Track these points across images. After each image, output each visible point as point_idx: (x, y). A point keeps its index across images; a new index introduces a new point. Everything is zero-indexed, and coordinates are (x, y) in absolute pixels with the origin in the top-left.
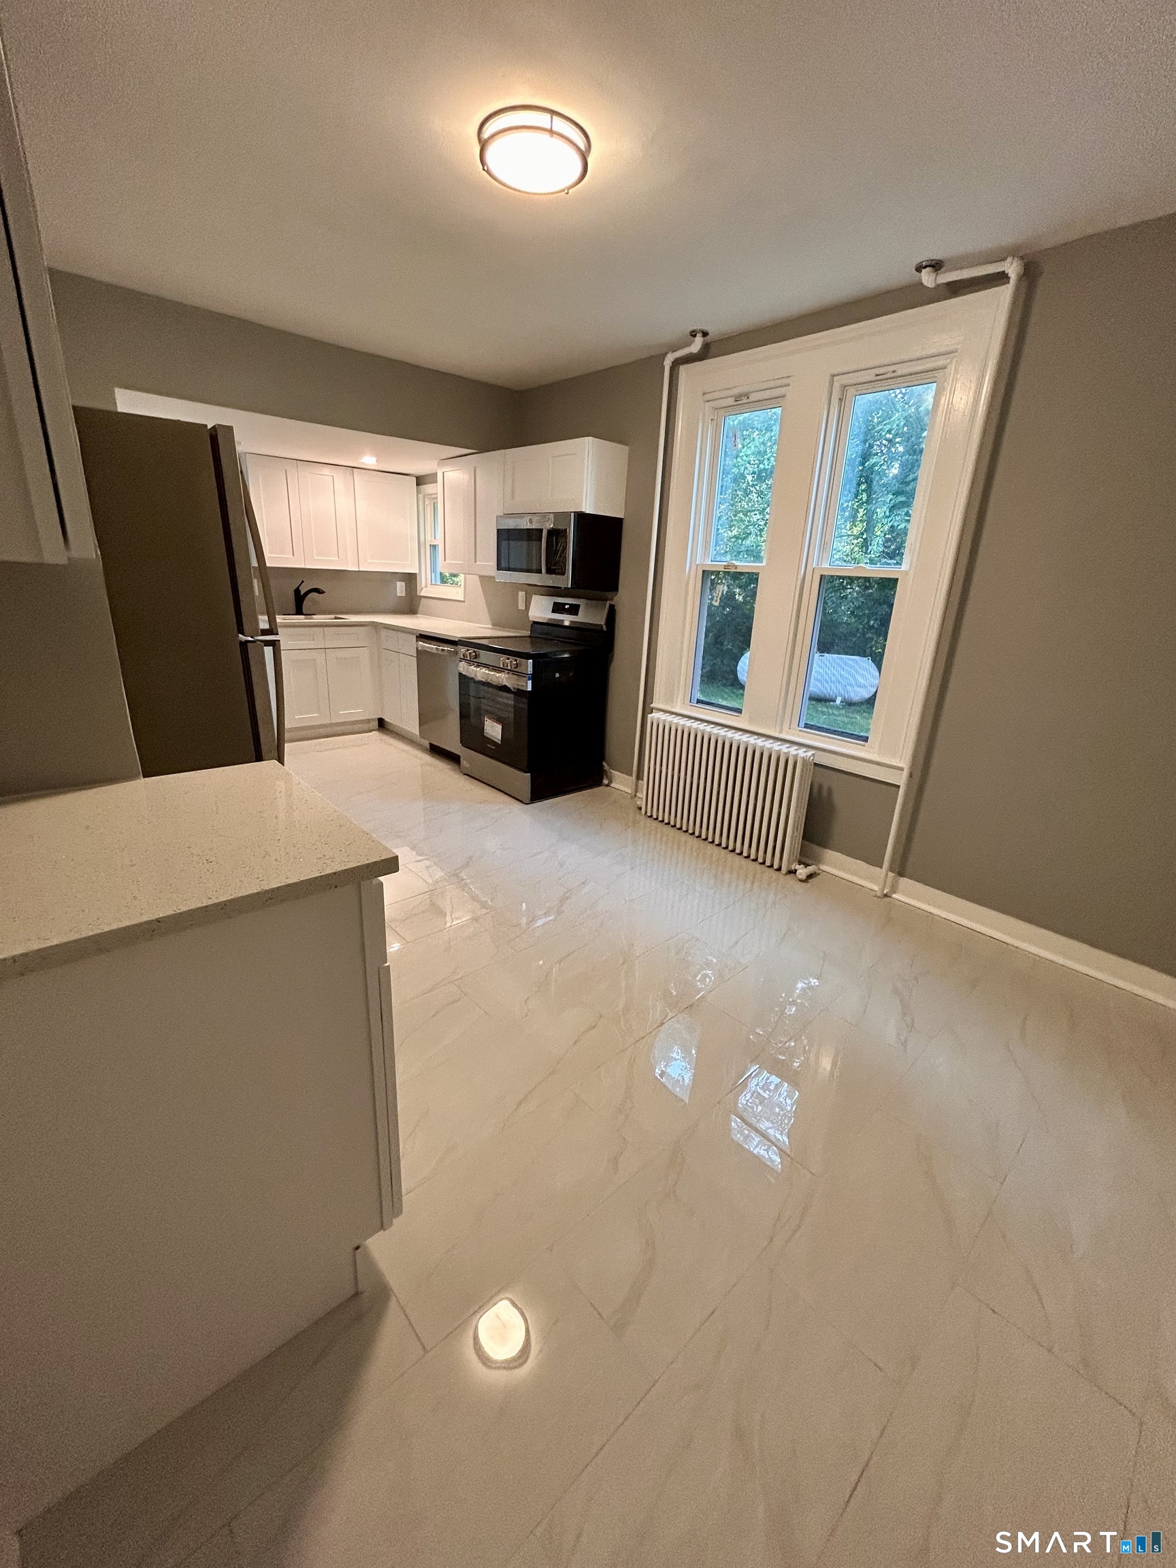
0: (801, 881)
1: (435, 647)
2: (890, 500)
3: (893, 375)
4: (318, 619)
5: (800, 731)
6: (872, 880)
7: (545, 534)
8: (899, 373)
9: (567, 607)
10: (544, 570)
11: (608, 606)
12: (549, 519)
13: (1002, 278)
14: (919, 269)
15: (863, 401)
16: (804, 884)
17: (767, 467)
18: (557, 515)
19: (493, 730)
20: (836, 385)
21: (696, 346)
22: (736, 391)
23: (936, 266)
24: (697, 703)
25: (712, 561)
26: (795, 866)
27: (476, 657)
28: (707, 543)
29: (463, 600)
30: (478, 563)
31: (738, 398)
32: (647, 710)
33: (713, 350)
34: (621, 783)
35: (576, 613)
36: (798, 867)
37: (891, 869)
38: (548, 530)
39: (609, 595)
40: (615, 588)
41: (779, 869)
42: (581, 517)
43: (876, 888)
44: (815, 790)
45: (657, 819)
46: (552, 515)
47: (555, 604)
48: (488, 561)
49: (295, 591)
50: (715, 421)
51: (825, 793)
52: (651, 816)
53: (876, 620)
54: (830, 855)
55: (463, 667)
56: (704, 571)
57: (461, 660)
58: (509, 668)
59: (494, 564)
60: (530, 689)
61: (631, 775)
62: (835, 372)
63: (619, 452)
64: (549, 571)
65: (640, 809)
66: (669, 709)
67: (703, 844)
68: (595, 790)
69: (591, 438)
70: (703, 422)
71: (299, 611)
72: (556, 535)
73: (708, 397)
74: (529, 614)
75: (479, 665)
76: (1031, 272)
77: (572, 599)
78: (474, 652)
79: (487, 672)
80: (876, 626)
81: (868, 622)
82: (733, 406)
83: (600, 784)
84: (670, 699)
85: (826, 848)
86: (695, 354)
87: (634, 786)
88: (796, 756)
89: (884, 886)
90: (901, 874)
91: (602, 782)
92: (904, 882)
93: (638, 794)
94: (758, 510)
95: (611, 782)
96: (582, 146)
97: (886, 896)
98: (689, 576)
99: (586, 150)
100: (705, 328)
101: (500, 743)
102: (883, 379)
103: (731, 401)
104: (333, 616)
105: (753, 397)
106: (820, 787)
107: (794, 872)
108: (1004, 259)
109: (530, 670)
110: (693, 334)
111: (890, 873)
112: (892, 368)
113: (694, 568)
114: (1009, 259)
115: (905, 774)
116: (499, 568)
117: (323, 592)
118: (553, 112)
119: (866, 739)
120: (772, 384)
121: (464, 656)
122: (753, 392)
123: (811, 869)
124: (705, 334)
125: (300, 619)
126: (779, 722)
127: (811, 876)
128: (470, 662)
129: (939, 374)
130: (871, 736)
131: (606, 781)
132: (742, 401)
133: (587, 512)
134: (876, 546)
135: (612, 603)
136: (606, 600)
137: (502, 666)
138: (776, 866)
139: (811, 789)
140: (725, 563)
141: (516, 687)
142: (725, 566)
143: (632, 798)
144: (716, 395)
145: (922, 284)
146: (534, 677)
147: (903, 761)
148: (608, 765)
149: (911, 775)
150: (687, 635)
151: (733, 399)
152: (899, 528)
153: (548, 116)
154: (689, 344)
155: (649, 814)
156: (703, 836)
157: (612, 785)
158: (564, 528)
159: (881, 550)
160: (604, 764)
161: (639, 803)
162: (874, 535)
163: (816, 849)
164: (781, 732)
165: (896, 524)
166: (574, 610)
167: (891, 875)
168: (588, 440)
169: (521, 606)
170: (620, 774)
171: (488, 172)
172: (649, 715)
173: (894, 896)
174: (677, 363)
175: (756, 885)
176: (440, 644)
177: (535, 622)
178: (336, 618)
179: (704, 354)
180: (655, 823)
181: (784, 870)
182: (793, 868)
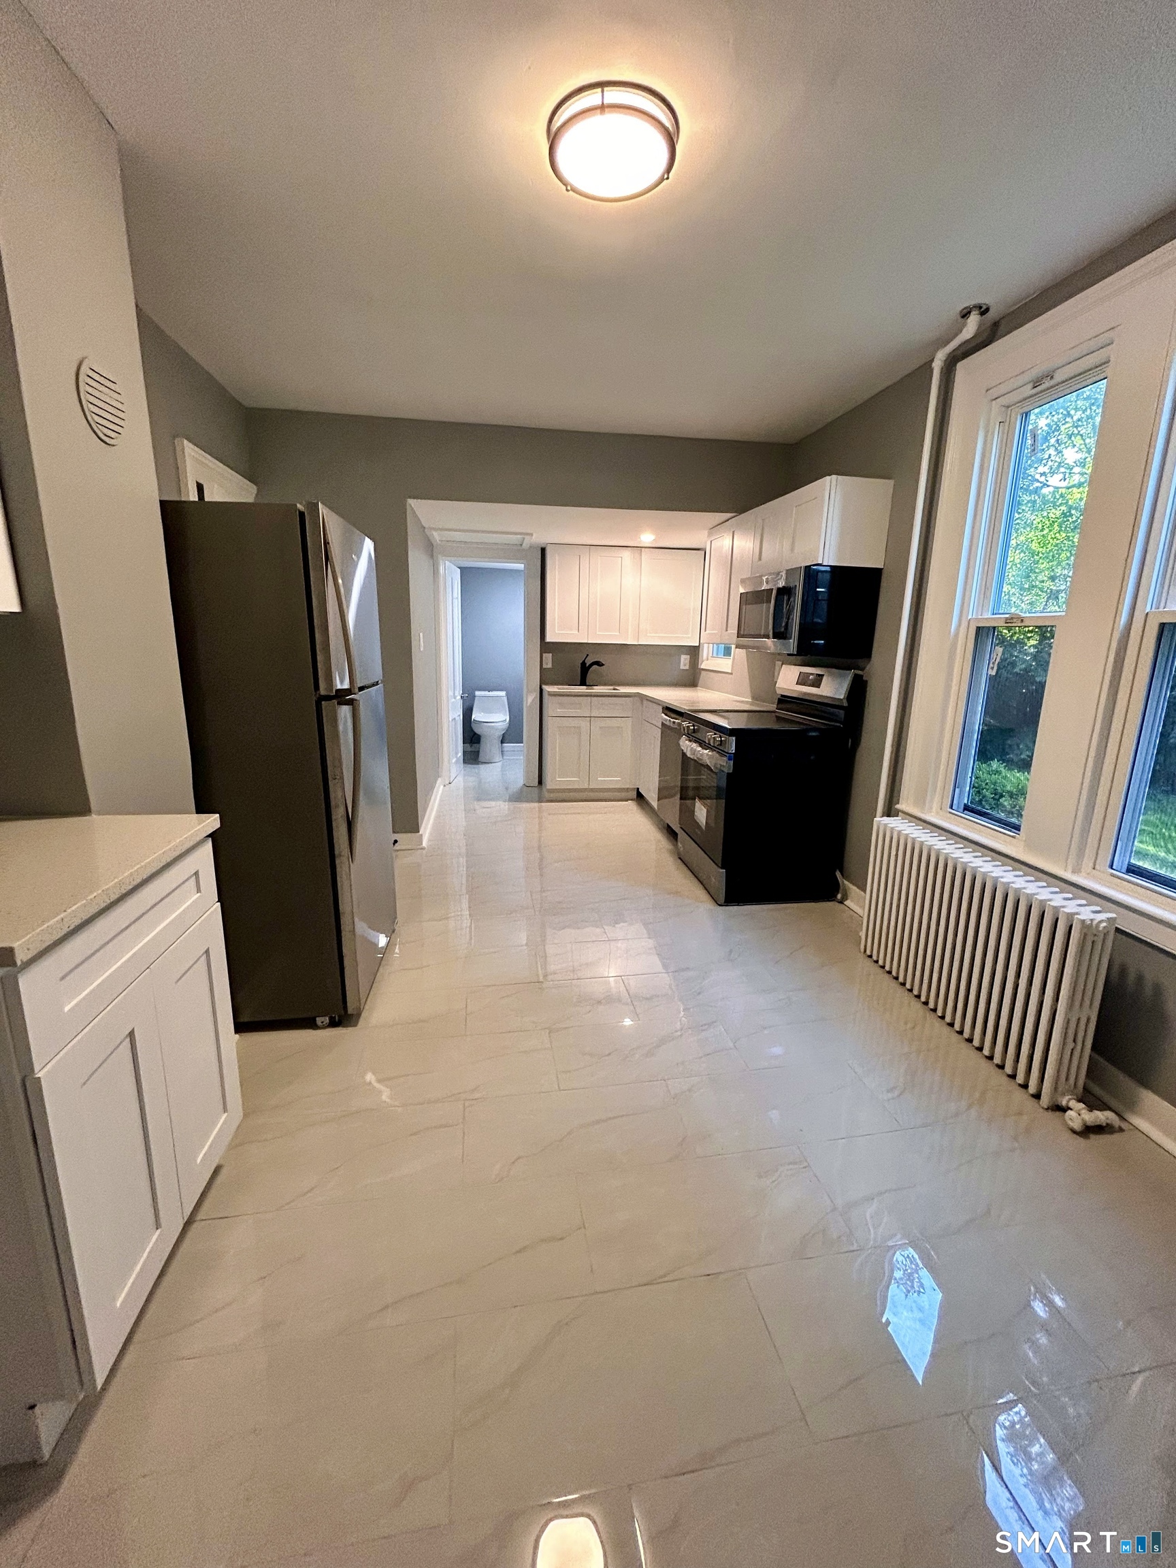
0: (1071, 1131)
1: (672, 720)
4: (598, 689)
5: (1113, 876)
7: (774, 594)
9: (812, 677)
10: (771, 634)
11: (849, 678)
12: (777, 577)
16: (1077, 1138)
18: (786, 573)
19: (701, 815)
21: (972, 325)
22: (1033, 375)
24: (963, 811)
25: (988, 615)
26: (1068, 1100)
27: (694, 731)
28: (985, 589)
30: (728, 632)
31: (1036, 383)
32: (892, 811)
33: (995, 328)
35: (818, 686)
36: (1073, 1104)
38: (778, 589)
40: (869, 653)
41: (1034, 1097)
45: (877, 962)
47: (800, 673)
49: (582, 664)
50: (1007, 424)
51: (1148, 990)
52: (871, 956)
54: (1152, 1101)
55: (682, 742)
56: (978, 629)
57: (684, 734)
59: (736, 631)
60: (731, 770)
63: (880, 488)
64: (779, 636)
66: (922, 815)
68: (827, 905)
69: (834, 477)
70: (986, 429)
71: (583, 683)
72: (784, 592)
73: (994, 393)
74: (777, 686)
75: (693, 740)
77: (818, 669)
78: (694, 725)
82: (1031, 397)
83: (834, 897)
84: (921, 800)
85: (1145, 1087)
86: (974, 341)
91: (836, 895)
95: (845, 897)
98: (957, 635)
100: (983, 301)
101: (704, 828)
103: (1027, 391)
104: (612, 687)
105: (1059, 377)
106: (1140, 977)
107: (1064, 1110)
109: (733, 749)
110: (965, 314)
113: (964, 624)
116: (739, 634)
117: (603, 665)
118: (604, 84)
120: (1087, 347)
122: (1058, 369)
123: (1100, 1116)
124: (983, 311)
125: (583, 689)
127: (1093, 1129)
128: (687, 737)
131: (839, 896)
132: (1044, 386)
133: (822, 564)
135: (859, 673)
136: (849, 671)
137: (709, 742)
138: (1032, 1089)
140: (1007, 616)
142: (1007, 619)
144: (1003, 389)
148: (846, 876)
150: (950, 714)
151: (1030, 387)
153: (598, 91)
154: (961, 330)
155: (868, 952)
157: (846, 902)
158: (793, 586)
160: (838, 874)
163: (1116, 1080)
166: (817, 682)
168: (830, 480)
170: (858, 890)
171: (574, 190)
174: (949, 362)
176: (675, 717)
177: (782, 696)
178: (614, 689)
181: (1045, 1100)
182: (1064, 1103)
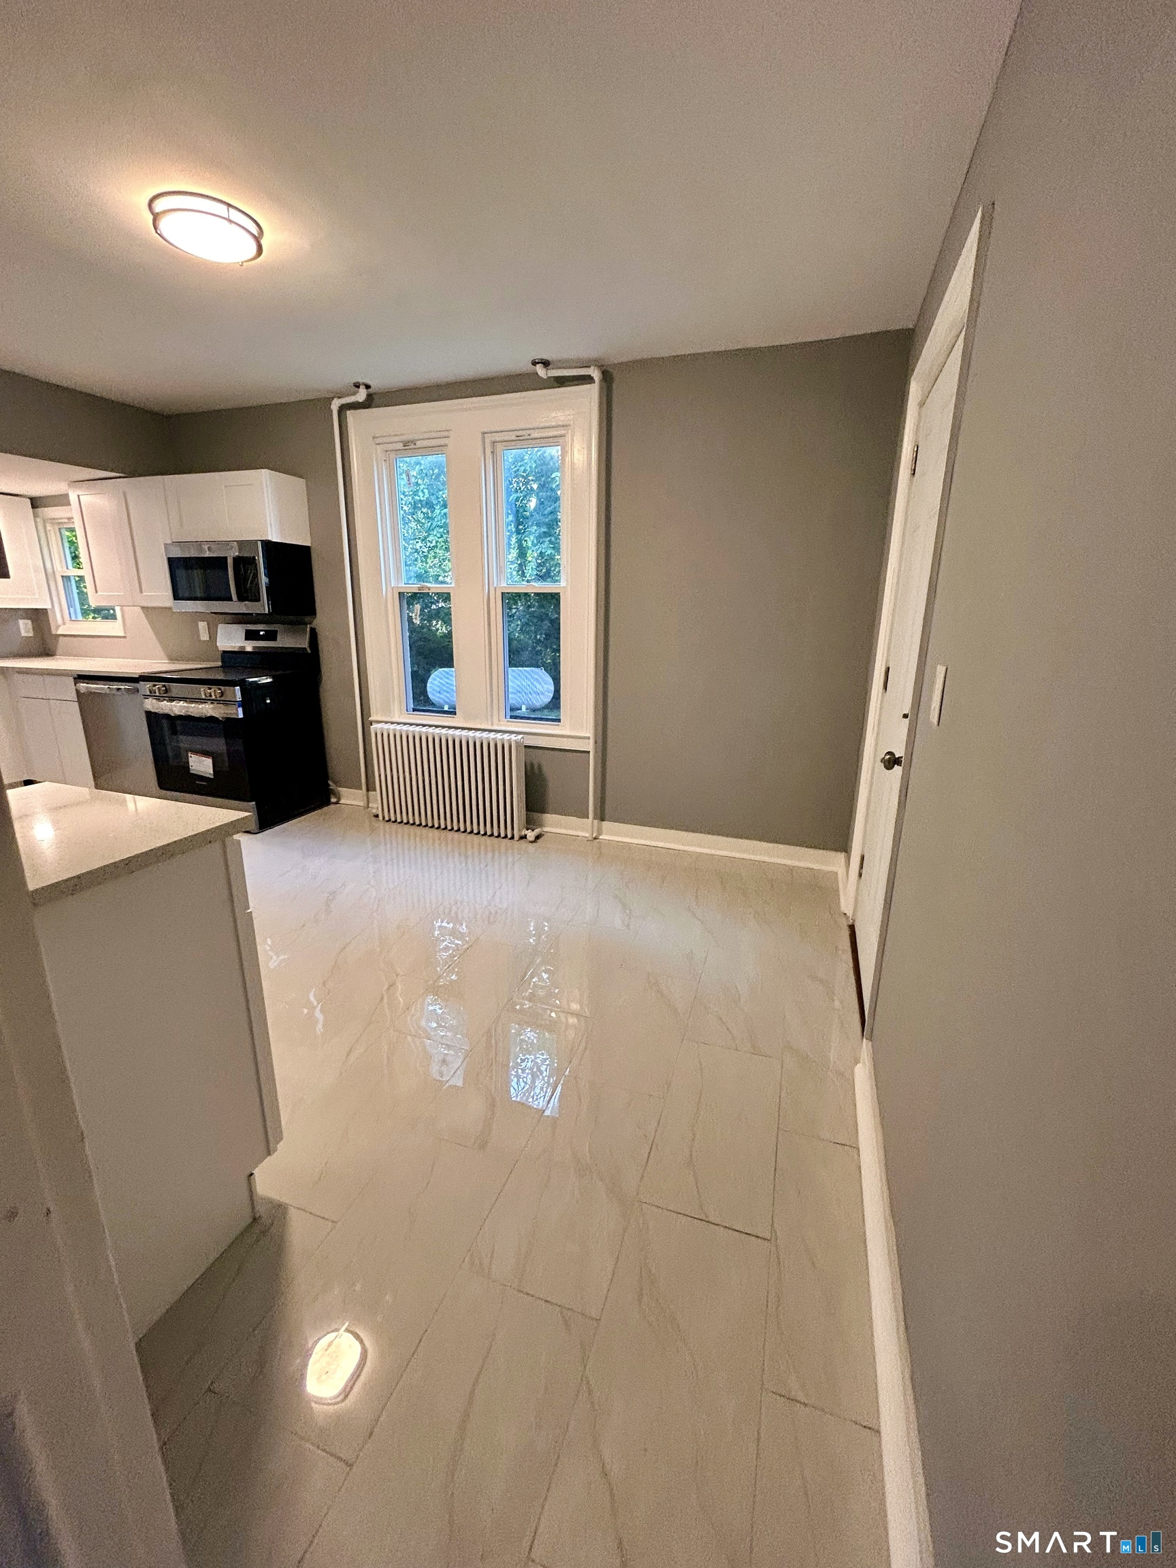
0: (530, 842)
1: (107, 687)
2: (536, 530)
3: (529, 437)
5: (508, 721)
6: (583, 830)
7: (230, 562)
8: (533, 436)
9: (261, 633)
10: (234, 597)
11: (308, 630)
12: (232, 547)
13: (588, 379)
14: (534, 363)
15: (511, 455)
16: (534, 844)
17: (422, 499)
18: (242, 544)
19: (202, 765)
20: (488, 441)
21: (361, 396)
22: (404, 438)
23: (546, 364)
24: (413, 711)
25: (405, 584)
26: (524, 832)
27: (166, 691)
28: (398, 569)
29: (123, 634)
31: (406, 443)
32: (366, 724)
33: (377, 400)
34: (350, 798)
35: (275, 639)
36: (526, 832)
37: (594, 818)
38: (234, 558)
39: (307, 619)
40: (313, 612)
41: (513, 838)
42: (268, 546)
43: (587, 835)
44: (529, 768)
45: (396, 821)
46: (235, 543)
47: (246, 630)
48: (160, 591)
50: (388, 462)
51: (536, 767)
52: (390, 820)
53: (541, 634)
54: (548, 818)
55: (151, 705)
56: (398, 594)
57: (146, 697)
58: (214, 697)
59: (170, 593)
60: (241, 716)
61: (361, 789)
62: (486, 430)
63: (297, 485)
64: (241, 598)
65: (377, 816)
66: (388, 719)
67: (444, 833)
68: (325, 809)
69: (267, 471)
70: (377, 463)
72: (244, 564)
73: (378, 441)
74: (218, 644)
75: (172, 699)
76: (607, 377)
77: (269, 625)
78: (164, 686)
79: (185, 704)
80: (542, 639)
81: (536, 637)
82: (402, 450)
83: (328, 803)
84: (387, 709)
85: (544, 813)
86: (362, 402)
87: (365, 798)
88: (509, 741)
89: (593, 831)
90: (603, 820)
91: (330, 801)
92: (605, 824)
93: (370, 806)
94: (420, 538)
95: (339, 799)
96: (256, 234)
97: (595, 838)
98: (386, 600)
99: (259, 234)
100: (369, 382)
101: (212, 777)
102: (522, 439)
103: (400, 446)
105: (419, 444)
106: (532, 765)
107: (525, 837)
108: (589, 367)
109: (239, 697)
110: (357, 386)
111: (595, 821)
112: (528, 432)
113: (389, 591)
114: (592, 367)
115: (592, 741)
116: (176, 597)
118: (229, 205)
119: (559, 720)
120: (433, 435)
121: (151, 692)
122: (419, 440)
123: (537, 831)
124: (368, 387)
126: (489, 717)
127: (538, 837)
128: (159, 699)
129: (561, 440)
130: (562, 718)
131: (333, 800)
132: (409, 446)
133: (274, 540)
134: (530, 570)
135: (312, 626)
136: (306, 624)
137: (204, 697)
138: (509, 836)
139: (525, 766)
140: (416, 587)
141: (225, 716)
143: (365, 808)
144: (385, 440)
145: (537, 374)
146: (243, 704)
147: (588, 730)
148: (335, 783)
149: (596, 742)
150: (393, 651)
151: (402, 445)
152: (546, 554)
153: (225, 207)
154: (354, 394)
155: (387, 818)
156: (443, 826)
157: (342, 801)
158: (252, 555)
159: (535, 573)
160: (330, 782)
161: (374, 811)
162: (526, 560)
163: (536, 815)
164: (492, 725)
165: (543, 551)
166: (271, 636)
167: (596, 822)
168: (265, 472)
169: (205, 637)
170: (348, 790)
171: (159, 234)
172: (372, 727)
173: (601, 837)
174: (343, 409)
175: (497, 853)
176: (111, 683)
177: (224, 652)
179: (369, 403)
180: (395, 826)
181: (516, 837)
182: (523, 834)
